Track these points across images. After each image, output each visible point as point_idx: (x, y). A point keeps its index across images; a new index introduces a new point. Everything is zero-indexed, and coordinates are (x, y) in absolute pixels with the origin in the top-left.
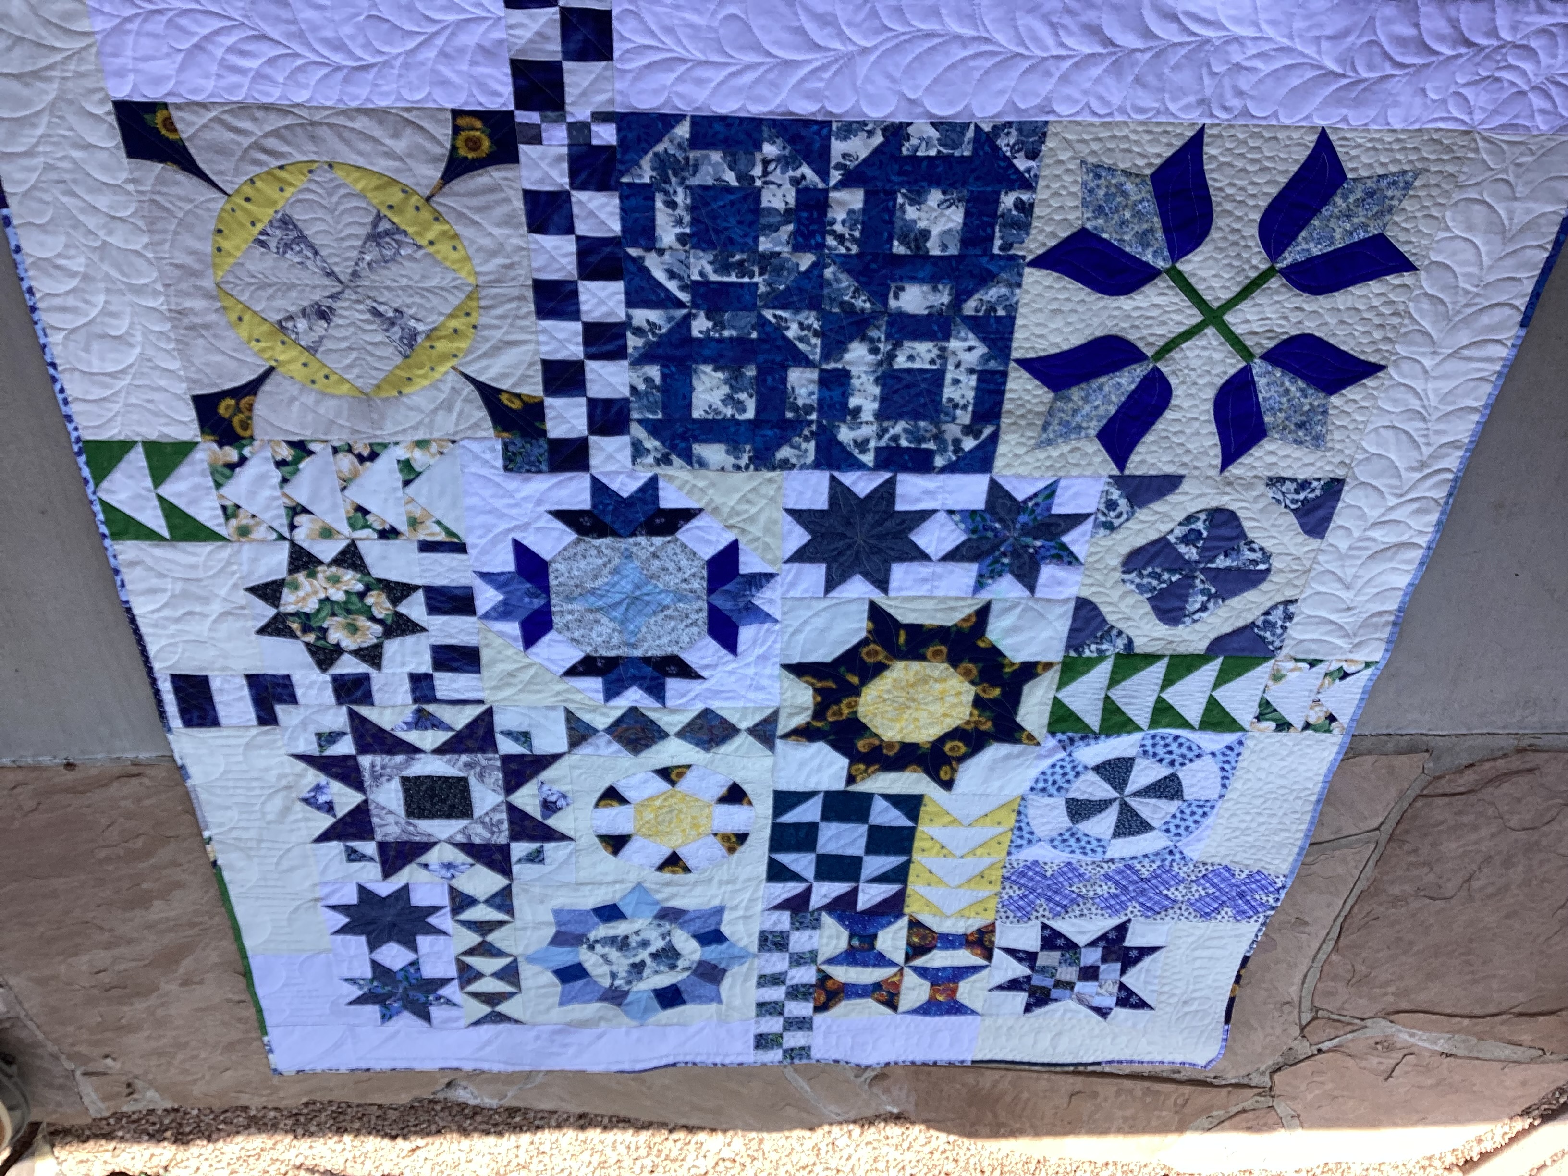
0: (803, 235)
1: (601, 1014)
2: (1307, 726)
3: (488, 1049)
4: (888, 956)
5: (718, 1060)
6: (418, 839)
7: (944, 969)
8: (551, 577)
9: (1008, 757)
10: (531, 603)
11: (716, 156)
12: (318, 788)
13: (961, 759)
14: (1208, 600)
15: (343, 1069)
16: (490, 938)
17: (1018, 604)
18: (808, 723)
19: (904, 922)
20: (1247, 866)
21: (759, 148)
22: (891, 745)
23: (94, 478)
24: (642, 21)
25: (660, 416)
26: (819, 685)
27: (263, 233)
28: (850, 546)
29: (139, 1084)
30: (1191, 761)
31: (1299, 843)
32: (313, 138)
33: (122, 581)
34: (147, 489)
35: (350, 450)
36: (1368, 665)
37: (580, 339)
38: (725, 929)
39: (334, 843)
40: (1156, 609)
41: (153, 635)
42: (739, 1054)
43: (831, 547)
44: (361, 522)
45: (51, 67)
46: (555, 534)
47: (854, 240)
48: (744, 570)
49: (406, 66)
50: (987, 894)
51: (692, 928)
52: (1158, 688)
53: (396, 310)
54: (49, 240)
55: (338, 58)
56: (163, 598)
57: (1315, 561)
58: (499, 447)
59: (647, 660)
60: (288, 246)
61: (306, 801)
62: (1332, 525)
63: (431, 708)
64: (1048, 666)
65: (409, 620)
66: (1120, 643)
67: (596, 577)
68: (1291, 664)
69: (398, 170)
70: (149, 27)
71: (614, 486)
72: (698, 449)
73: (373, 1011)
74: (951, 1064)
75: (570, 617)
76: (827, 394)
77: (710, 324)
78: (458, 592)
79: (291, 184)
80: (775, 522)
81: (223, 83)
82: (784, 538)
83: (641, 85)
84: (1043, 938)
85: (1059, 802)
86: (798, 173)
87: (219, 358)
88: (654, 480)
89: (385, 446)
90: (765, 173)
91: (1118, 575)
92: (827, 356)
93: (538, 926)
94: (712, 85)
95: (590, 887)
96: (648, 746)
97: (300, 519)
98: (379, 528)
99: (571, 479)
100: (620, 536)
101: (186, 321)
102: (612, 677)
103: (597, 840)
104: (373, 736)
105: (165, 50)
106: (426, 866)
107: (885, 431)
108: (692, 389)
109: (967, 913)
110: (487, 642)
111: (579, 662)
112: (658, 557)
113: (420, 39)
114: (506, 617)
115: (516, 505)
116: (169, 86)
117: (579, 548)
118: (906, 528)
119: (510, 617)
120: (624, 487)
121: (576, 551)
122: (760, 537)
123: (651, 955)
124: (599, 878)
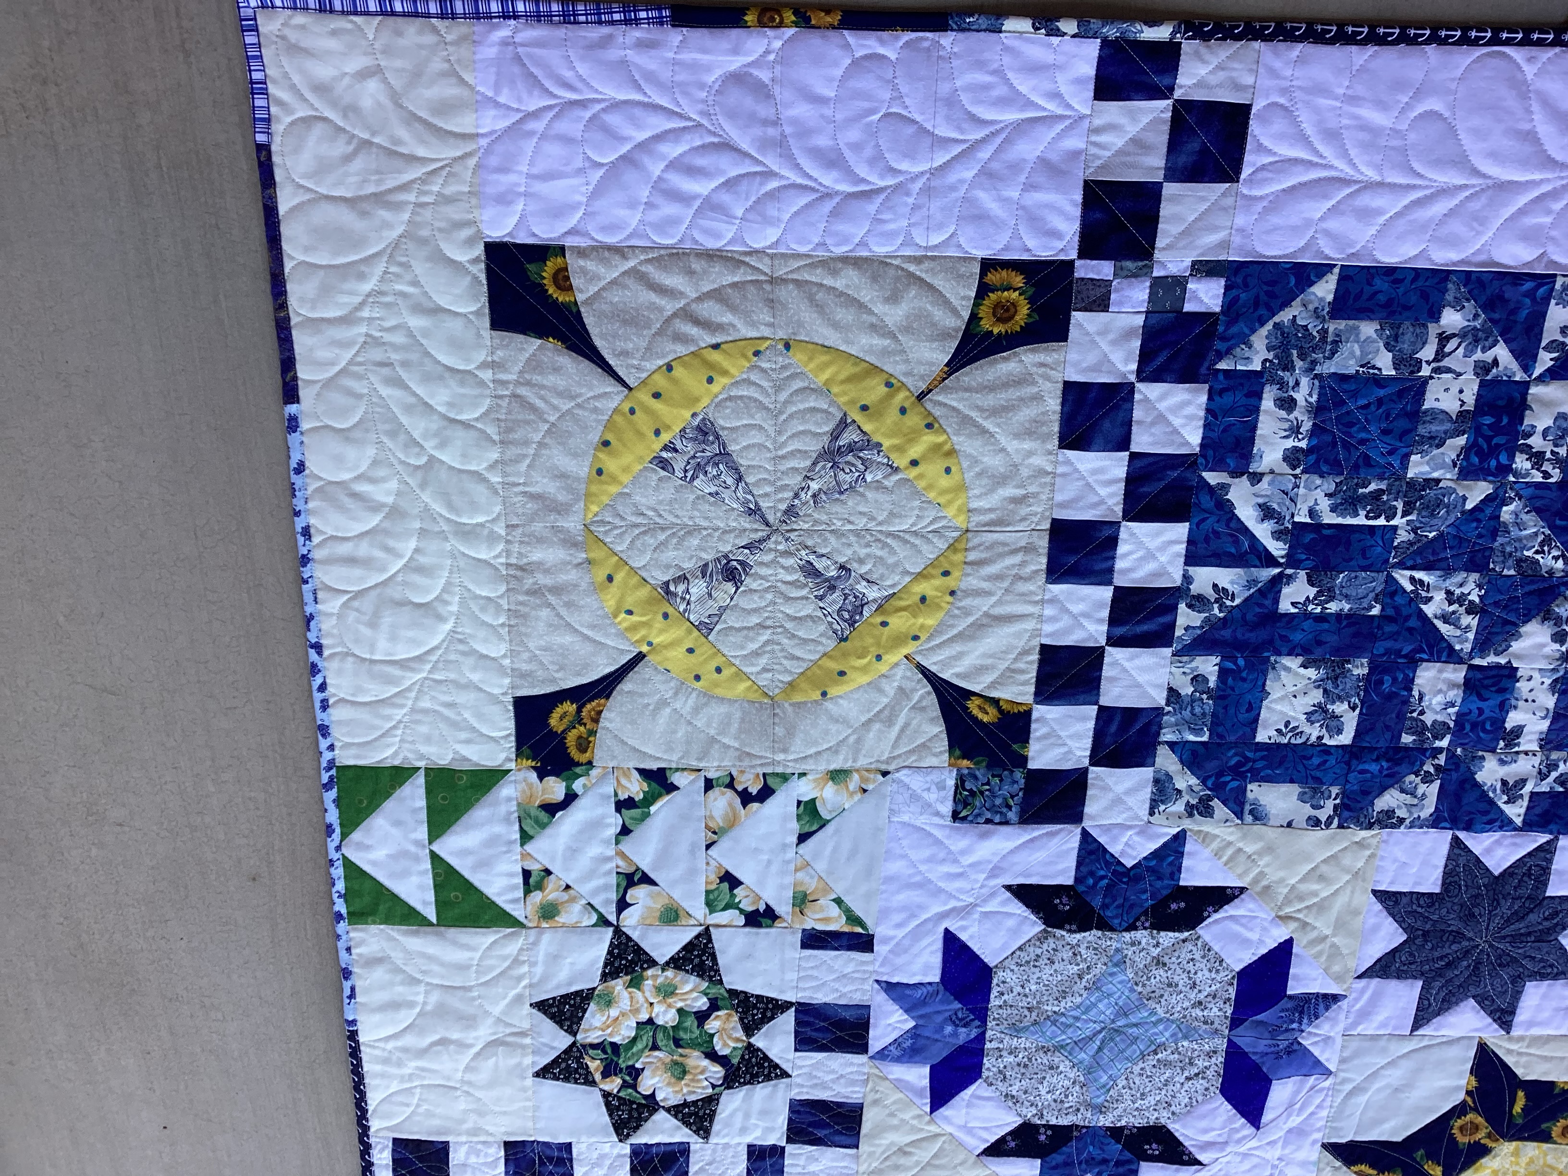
0: (1480, 453)
8: (994, 993)
10: (955, 1034)
11: (1368, 329)
21: (1437, 317)
23: (342, 825)
24: (1294, 121)
25: (1205, 738)
27: (668, 447)
28: (1467, 953)
32: (769, 303)
33: (353, 989)
34: (417, 843)
35: (731, 785)
37: (1105, 613)
41: (383, 1076)
43: (1436, 954)
44: (725, 899)
45: (405, 187)
46: (1011, 923)
47: (1557, 460)
48: (1294, 988)
49: (927, 191)
53: (842, 567)
54: (351, 453)
55: (829, 179)
56: (407, 1017)
58: (951, 783)
59: (1115, 1132)
60: (700, 468)
65: (766, 1058)
67: (1064, 994)
69: (885, 352)
70: (561, 127)
71: (1115, 849)
72: (1256, 791)
75: (1011, 1059)
76: (1475, 704)
77: (1312, 592)
78: (846, 1015)
79: (725, 373)
80: (1356, 913)
81: (654, 216)
82: (1364, 937)
83: (1275, 220)
86: (1488, 356)
87: (566, 639)
88: (1180, 838)
89: (785, 778)
90: (1440, 355)
92: (1483, 645)
94: (1382, 220)
97: (639, 894)
98: (750, 909)
99: (1050, 835)
100: (1112, 929)
101: (529, 582)
102: (1057, 1158)
105: (580, 163)
107: (1552, 766)
108: (1264, 694)
110: (878, 1096)
111: (1010, 1133)
112: (1164, 965)
113: (957, 149)
114: (911, 1057)
115: (960, 875)
116: (573, 221)
117: (1045, 946)
118: (1557, 924)
119: (917, 1059)
120: (1129, 851)
121: (1039, 951)
122: (1327, 937)
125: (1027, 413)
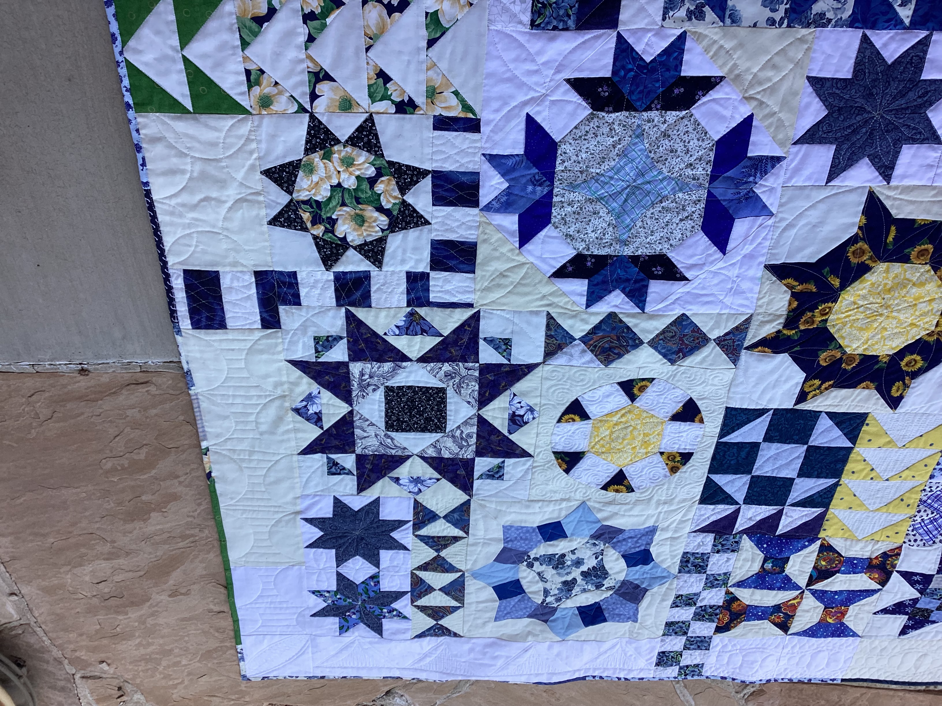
1: (529, 629)
3: (428, 660)
4: (794, 580)
5: (622, 676)
6: (393, 452)
7: (841, 592)
8: (558, 161)
10: (534, 192)
12: (310, 398)
13: (915, 375)
15: (302, 677)
16: (443, 554)
18: (779, 332)
19: (816, 546)
22: (851, 358)
23: (121, 36)
26: (798, 288)
29: (128, 688)
33: (144, 159)
34: (173, 48)
38: (653, 550)
39: (318, 456)
41: (172, 224)
42: (641, 670)
43: (846, 124)
44: (381, 92)
46: (570, 108)
48: (752, 152)
50: (901, 518)
51: (623, 548)
56: (181, 181)
59: (635, 259)
61: (297, 411)
63: (422, 311)
65: (415, 211)
67: (603, 160)
71: (639, 48)
73: (333, 622)
74: (823, 682)
75: (569, 209)
78: (464, 179)
80: (795, 94)
82: (800, 113)
88: (682, 38)
93: (487, 542)
95: (540, 504)
96: (620, 356)
97: (323, 88)
98: (398, 100)
99: (596, 38)
100: (636, 110)
102: (598, 278)
103: (553, 457)
104: (366, 341)
106: (397, 480)
109: (877, 537)
110: (486, 237)
111: (569, 261)
112: (669, 136)
114: (506, 208)
115: (536, 72)
117: (592, 125)
118: (926, 101)
119: (510, 209)
120: (648, 49)
121: (587, 128)
122: (775, 113)
123: (583, 573)
124: (547, 497)
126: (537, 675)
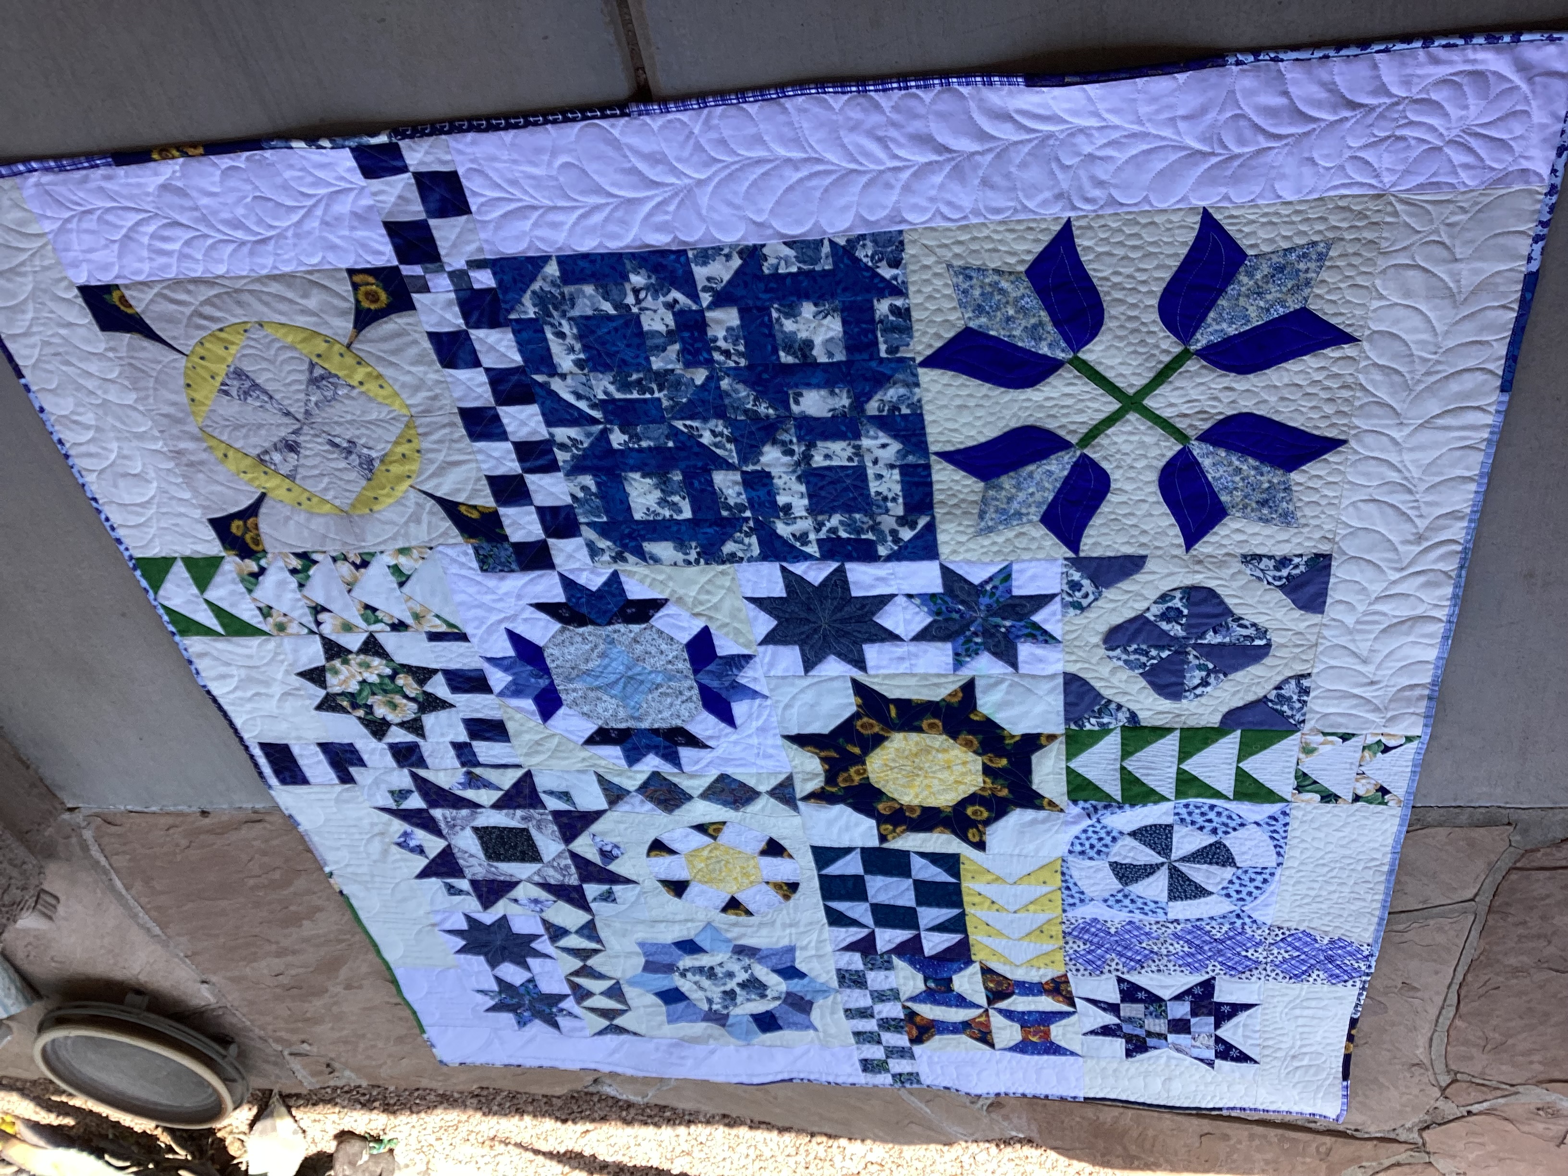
0: (690, 353)
1: (708, 1032)
2: (1357, 798)
3: (617, 1056)
4: (969, 998)
5: (831, 1079)
6: (502, 878)
7: (1030, 1013)
8: (548, 661)
9: (1034, 822)
10: (538, 683)
11: (589, 289)
12: (405, 834)
13: (987, 822)
14: (1208, 675)
15: (498, 1064)
16: (590, 962)
17: (1002, 681)
18: (823, 788)
19: (975, 968)
20: (1326, 933)
21: (628, 280)
22: (911, 808)
23: (152, 587)
24: (487, 176)
25: (605, 519)
26: (823, 754)
27: (223, 384)
28: (816, 631)
29: (336, 1065)
30: (1235, 829)
31: (1377, 913)
32: (239, 303)
33: (197, 670)
34: (195, 595)
35: (345, 559)
36: (1409, 739)
37: (514, 456)
38: (800, 966)
39: (433, 880)
40: (1151, 683)
41: (235, 711)
42: (850, 1075)
43: (798, 631)
44: (373, 619)
45: (22, 264)
46: (542, 623)
47: (740, 354)
48: (720, 652)
49: (297, 235)
50: (1050, 948)
51: (770, 964)
52: (1176, 760)
53: (349, 442)
54: (61, 401)
55: (239, 235)
56: (234, 683)
57: (1320, 635)
58: (471, 551)
59: (656, 732)
60: (246, 393)
61: (399, 844)
62: (1329, 601)
63: (478, 771)
64: (1052, 738)
65: (437, 698)
66: (1123, 717)
67: (587, 661)
68: (1321, 738)
69: (316, 324)
70: (85, 225)
71: (582, 581)
72: (649, 547)
73: (508, 1018)
74: (1062, 1099)
75: (575, 694)
76: (754, 494)
77: (626, 437)
78: (472, 674)
79: (233, 343)
80: (740, 610)
81: (155, 264)
82: (751, 622)
83: (502, 234)
84: (1121, 991)
85: (1103, 865)
86: (670, 298)
87: (219, 488)
88: (615, 575)
89: (373, 555)
90: (638, 301)
91: (1102, 652)
92: (745, 458)
93: (629, 955)
94: (567, 227)
95: (664, 925)
96: (678, 806)
97: (322, 617)
98: (389, 622)
99: (541, 576)
100: (598, 625)
101: (184, 460)
102: (629, 746)
103: (659, 885)
104: (436, 793)
105: (103, 242)
106: (516, 901)
107: (821, 524)
108: (627, 495)
109: (1035, 963)
110: (509, 716)
111: (594, 733)
112: (639, 642)
113: (302, 212)
114: (520, 694)
115: (500, 600)
116: (116, 270)
117: (566, 635)
118: (868, 612)
119: (523, 695)
120: (590, 582)
121: (563, 638)
122: (728, 623)
123: (739, 984)
124: (670, 917)
125: (413, 351)
126: (735, 1076)
